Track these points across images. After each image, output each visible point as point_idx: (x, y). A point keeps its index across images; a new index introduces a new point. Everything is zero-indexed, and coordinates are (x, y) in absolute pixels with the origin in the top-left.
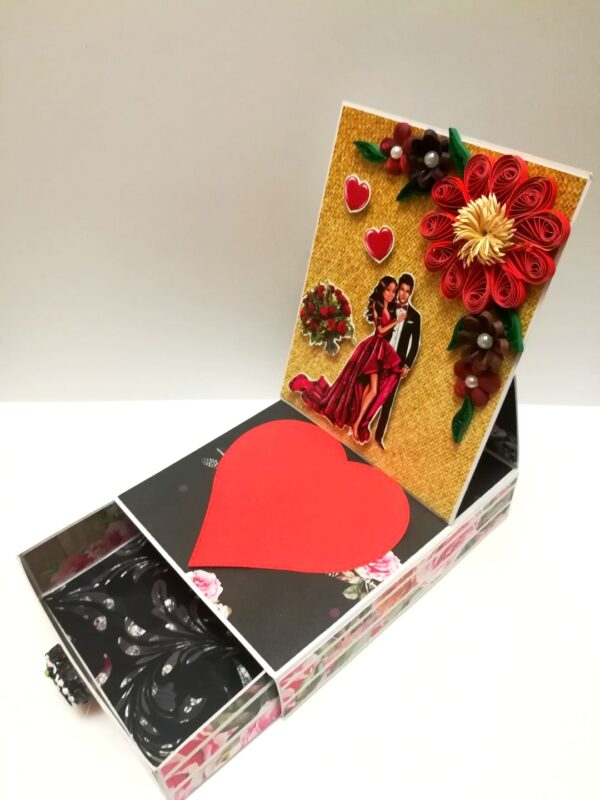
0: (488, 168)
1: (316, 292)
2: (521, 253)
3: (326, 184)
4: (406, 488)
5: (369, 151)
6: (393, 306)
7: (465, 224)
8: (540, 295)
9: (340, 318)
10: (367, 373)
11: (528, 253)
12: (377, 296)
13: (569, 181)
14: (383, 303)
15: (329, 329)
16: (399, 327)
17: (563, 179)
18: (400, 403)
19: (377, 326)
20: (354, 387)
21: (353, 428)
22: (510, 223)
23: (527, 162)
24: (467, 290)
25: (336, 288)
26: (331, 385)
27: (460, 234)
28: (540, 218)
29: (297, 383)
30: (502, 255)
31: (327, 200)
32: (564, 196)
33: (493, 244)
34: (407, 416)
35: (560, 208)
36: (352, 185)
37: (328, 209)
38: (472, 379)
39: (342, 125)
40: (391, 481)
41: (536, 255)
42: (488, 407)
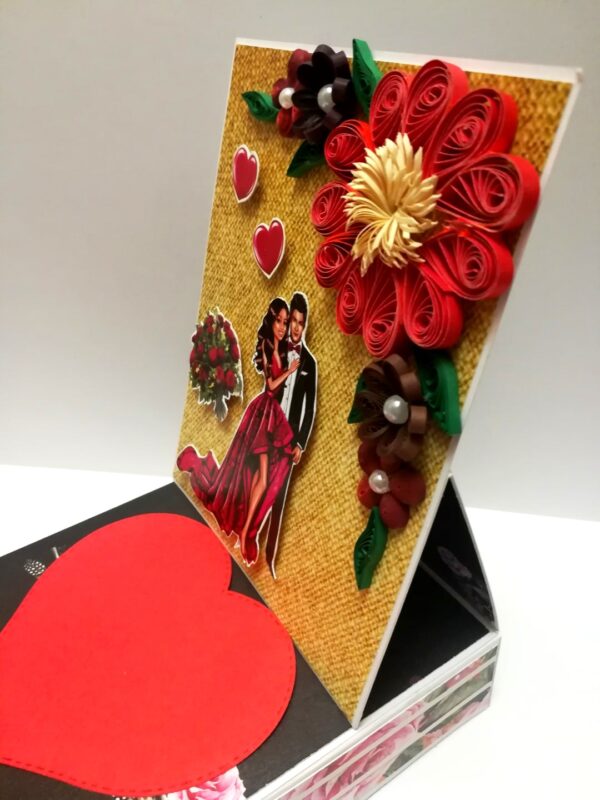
1: (206, 326)
2: (450, 241)
3: (218, 167)
5: (258, 105)
6: (285, 347)
7: (361, 193)
8: (490, 324)
9: (229, 364)
10: (256, 452)
11: (462, 239)
12: (266, 332)
13: (539, 95)
14: (273, 343)
15: (218, 381)
16: (291, 380)
17: (528, 91)
18: (296, 505)
19: (267, 378)
20: (242, 471)
21: (240, 537)
22: (428, 185)
23: (468, 74)
24: (368, 316)
25: (225, 319)
26: (219, 466)
27: (353, 212)
28: (481, 168)
29: (185, 460)
30: (416, 245)
31: (218, 189)
32: (530, 126)
33: (404, 226)
34: (304, 529)
35: (524, 151)
36: (244, 166)
37: (220, 203)
38: (379, 478)
39: (235, 74)
40: (282, 632)
41: (476, 244)
42: (408, 531)
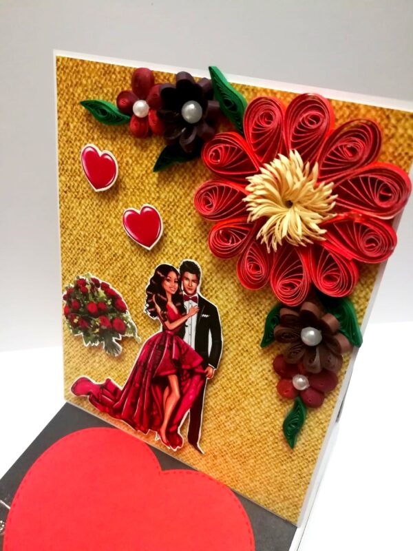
0: (277, 115)
1: (77, 287)
2: (347, 224)
3: (57, 161)
4: (237, 490)
5: (104, 112)
6: (178, 299)
7: (263, 197)
8: (377, 273)
9: (114, 315)
10: (162, 374)
12: (156, 287)
13: (398, 121)
14: (165, 296)
15: (104, 327)
16: (192, 322)
17: (388, 117)
18: (211, 403)
19: (163, 322)
20: (150, 389)
21: (159, 433)
22: (327, 189)
23: (330, 100)
24: (276, 278)
25: (101, 282)
26: (121, 388)
27: (257, 211)
29: (80, 387)
30: (323, 231)
31: (63, 178)
32: (393, 141)
33: (307, 219)
34: (223, 418)
35: (391, 158)
36: (91, 158)
37: (66, 189)
38: (301, 380)
39: (59, 82)
40: (220, 486)
41: (372, 227)
